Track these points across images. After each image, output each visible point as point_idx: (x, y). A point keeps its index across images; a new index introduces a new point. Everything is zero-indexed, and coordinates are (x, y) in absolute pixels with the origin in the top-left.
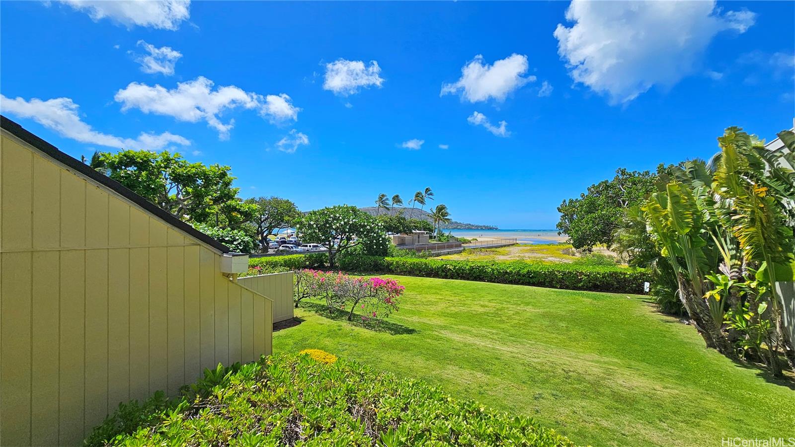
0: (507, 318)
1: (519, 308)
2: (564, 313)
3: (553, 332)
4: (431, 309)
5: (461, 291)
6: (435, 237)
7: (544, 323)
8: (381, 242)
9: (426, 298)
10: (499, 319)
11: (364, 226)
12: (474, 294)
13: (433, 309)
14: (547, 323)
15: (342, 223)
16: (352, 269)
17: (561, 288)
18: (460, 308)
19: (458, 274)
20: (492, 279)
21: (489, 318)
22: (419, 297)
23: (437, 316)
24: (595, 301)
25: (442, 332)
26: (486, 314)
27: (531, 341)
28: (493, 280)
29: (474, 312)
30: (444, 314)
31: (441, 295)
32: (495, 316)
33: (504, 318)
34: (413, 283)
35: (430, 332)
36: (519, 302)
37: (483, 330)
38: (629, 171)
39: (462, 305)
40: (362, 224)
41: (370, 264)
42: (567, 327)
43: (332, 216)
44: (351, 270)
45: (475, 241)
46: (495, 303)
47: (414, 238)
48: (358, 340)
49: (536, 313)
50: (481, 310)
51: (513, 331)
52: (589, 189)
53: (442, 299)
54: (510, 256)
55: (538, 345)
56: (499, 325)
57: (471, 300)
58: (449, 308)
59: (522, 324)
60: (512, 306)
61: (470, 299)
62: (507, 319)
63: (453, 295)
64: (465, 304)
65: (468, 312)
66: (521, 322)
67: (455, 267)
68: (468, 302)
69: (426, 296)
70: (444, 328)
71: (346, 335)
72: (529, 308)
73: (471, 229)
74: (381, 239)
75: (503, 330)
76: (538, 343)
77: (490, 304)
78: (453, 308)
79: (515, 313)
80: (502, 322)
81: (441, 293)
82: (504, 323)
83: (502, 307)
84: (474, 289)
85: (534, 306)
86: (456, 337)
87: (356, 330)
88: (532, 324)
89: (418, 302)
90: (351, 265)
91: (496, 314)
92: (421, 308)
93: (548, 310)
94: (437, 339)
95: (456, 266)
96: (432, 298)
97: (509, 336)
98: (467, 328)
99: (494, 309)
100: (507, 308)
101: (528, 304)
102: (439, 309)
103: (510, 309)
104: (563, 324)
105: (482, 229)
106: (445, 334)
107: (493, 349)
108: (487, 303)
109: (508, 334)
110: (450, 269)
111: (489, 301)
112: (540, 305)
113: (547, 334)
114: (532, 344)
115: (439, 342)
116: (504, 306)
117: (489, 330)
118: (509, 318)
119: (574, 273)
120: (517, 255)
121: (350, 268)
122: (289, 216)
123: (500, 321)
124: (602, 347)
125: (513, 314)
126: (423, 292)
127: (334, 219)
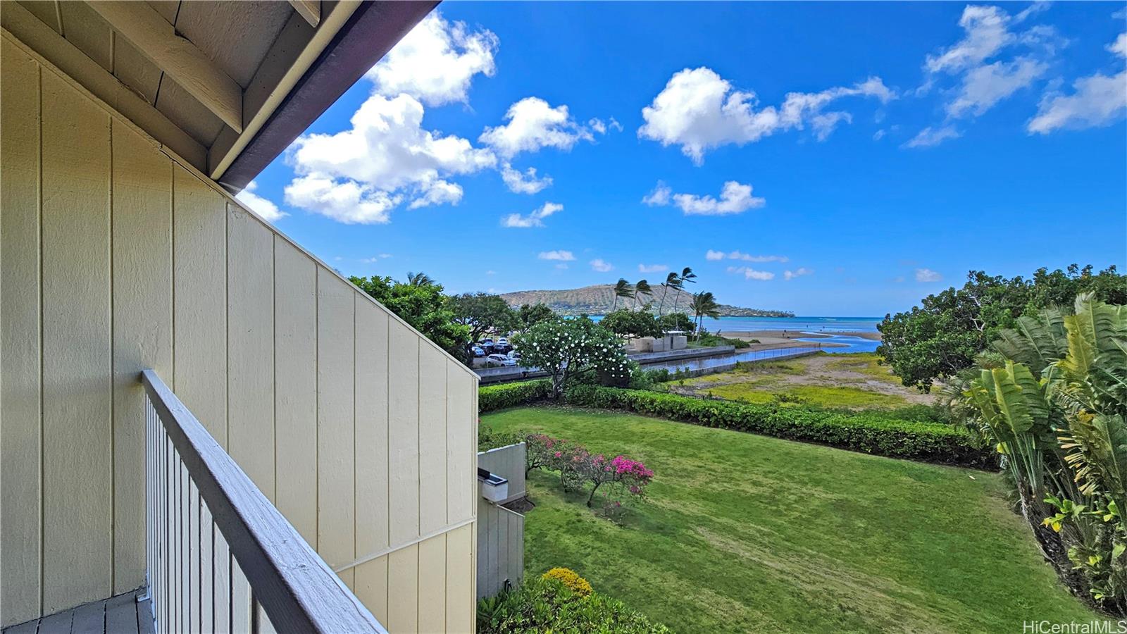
0: (785, 507)
1: (804, 490)
2: (865, 503)
3: (846, 535)
4: (687, 484)
5: (727, 453)
6: (696, 337)
7: (836, 519)
8: (622, 369)
9: (680, 463)
10: (774, 508)
11: (600, 349)
12: (745, 460)
13: (689, 485)
14: (839, 520)
15: (573, 345)
16: (584, 404)
17: (872, 453)
18: (725, 484)
19: (725, 422)
20: (773, 432)
21: (762, 505)
22: (671, 461)
23: (693, 499)
24: (918, 484)
25: (699, 530)
26: (758, 497)
27: (812, 549)
28: (774, 434)
29: (743, 494)
30: (702, 496)
31: (701, 459)
32: (769, 503)
33: (782, 507)
34: (663, 434)
35: (684, 531)
36: (806, 479)
37: (750, 528)
38: (990, 274)
39: (727, 480)
40: (598, 345)
41: (607, 399)
42: (866, 529)
43: (559, 334)
44: (581, 405)
45: (756, 344)
46: (772, 478)
47: (665, 343)
48: (602, 541)
49: (827, 500)
50: (752, 491)
51: (790, 532)
52: (923, 301)
53: (701, 467)
54: (807, 377)
55: (820, 557)
56: (774, 519)
57: (739, 471)
58: (710, 485)
59: (804, 520)
60: (795, 486)
61: (739, 468)
62: (785, 510)
63: (716, 460)
64: (732, 479)
65: (735, 493)
66: (804, 517)
67: (721, 411)
68: (736, 475)
69: (682, 460)
70: (702, 521)
71: (586, 531)
72: (819, 492)
73: (752, 316)
74: (621, 366)
75: (780, 529)
76: (821, 554)
77: (765, 481)
78: (715, 485)
79: (797, 499)
80: (778, 513)
81: (701, 455)
82: (780, 516)
83: (782, 487)
84: (746, 450)
85: (827, 488)
86: (715, 540)
87: (597, 524)
88: (819, 521)
89: (670, 471)
90: (582, 398)
91: (772, 500)
92: (674, 481)
93: (845, 496)
94: (692, 543)
95: (723, 411)
96: (689, 464)
97: (784, 540)
98: (731, 522)
99: (771, 490)
100: (789, 489)
101: (817, 483)
102: (697, 484)
103: (792, 491)
104: (860, 524)
105: (768, 316)
106: (703, 534)
107: (760, 565)
108: (761, 478)
109: (783, 536)
110: (714, 415)
111: (765, 474)
112: (835, 485)
113: (836, 538)
114: (812, 556)
115: (695, 548)
116: (784, 484)
117: (759, 527)
118: (789, 507)
119: (893, 432)
120: (819, 374)
121: (581, 402)
122: (500, 319)
123: (776, 511)
124: (906, 567)
125: (796, 502)
126: (677, 453)
127: (561, 339)
